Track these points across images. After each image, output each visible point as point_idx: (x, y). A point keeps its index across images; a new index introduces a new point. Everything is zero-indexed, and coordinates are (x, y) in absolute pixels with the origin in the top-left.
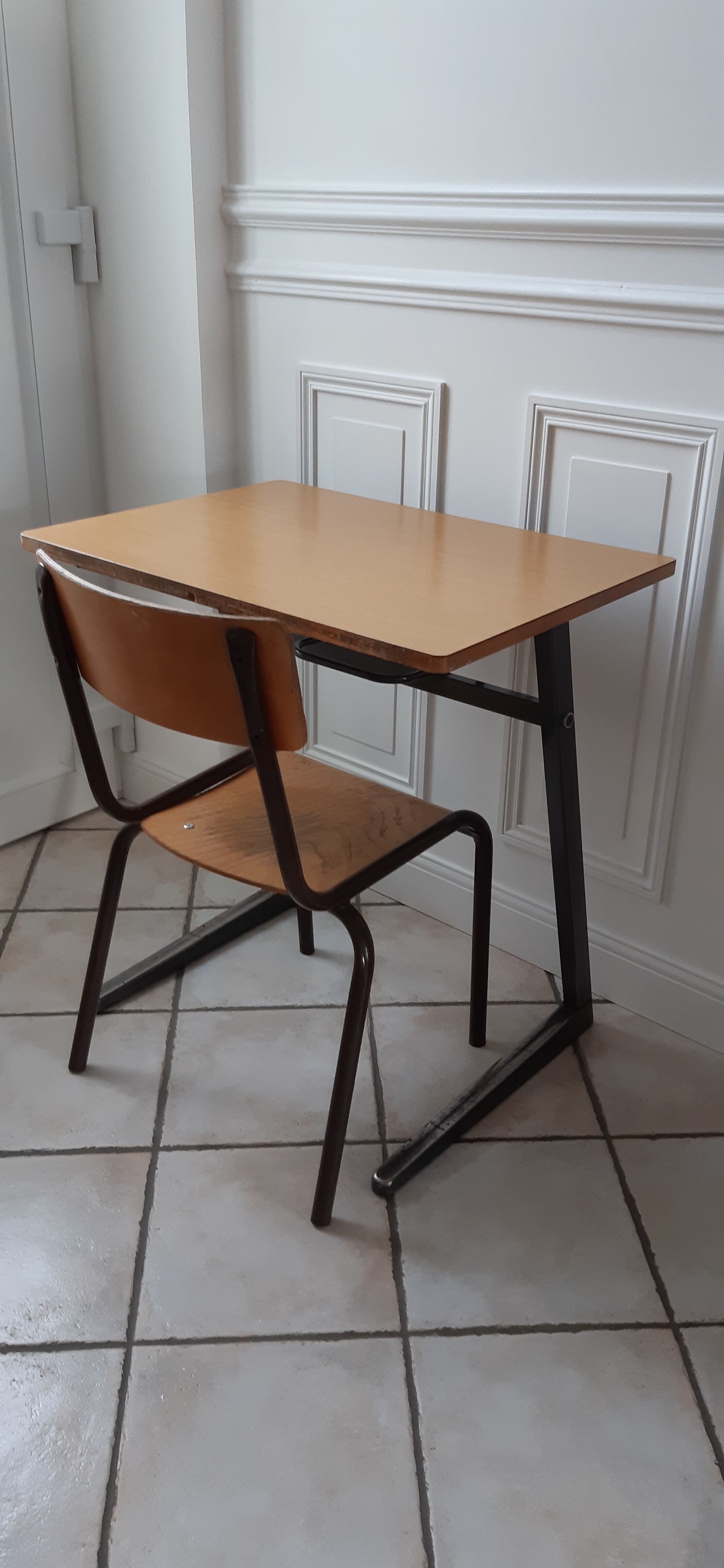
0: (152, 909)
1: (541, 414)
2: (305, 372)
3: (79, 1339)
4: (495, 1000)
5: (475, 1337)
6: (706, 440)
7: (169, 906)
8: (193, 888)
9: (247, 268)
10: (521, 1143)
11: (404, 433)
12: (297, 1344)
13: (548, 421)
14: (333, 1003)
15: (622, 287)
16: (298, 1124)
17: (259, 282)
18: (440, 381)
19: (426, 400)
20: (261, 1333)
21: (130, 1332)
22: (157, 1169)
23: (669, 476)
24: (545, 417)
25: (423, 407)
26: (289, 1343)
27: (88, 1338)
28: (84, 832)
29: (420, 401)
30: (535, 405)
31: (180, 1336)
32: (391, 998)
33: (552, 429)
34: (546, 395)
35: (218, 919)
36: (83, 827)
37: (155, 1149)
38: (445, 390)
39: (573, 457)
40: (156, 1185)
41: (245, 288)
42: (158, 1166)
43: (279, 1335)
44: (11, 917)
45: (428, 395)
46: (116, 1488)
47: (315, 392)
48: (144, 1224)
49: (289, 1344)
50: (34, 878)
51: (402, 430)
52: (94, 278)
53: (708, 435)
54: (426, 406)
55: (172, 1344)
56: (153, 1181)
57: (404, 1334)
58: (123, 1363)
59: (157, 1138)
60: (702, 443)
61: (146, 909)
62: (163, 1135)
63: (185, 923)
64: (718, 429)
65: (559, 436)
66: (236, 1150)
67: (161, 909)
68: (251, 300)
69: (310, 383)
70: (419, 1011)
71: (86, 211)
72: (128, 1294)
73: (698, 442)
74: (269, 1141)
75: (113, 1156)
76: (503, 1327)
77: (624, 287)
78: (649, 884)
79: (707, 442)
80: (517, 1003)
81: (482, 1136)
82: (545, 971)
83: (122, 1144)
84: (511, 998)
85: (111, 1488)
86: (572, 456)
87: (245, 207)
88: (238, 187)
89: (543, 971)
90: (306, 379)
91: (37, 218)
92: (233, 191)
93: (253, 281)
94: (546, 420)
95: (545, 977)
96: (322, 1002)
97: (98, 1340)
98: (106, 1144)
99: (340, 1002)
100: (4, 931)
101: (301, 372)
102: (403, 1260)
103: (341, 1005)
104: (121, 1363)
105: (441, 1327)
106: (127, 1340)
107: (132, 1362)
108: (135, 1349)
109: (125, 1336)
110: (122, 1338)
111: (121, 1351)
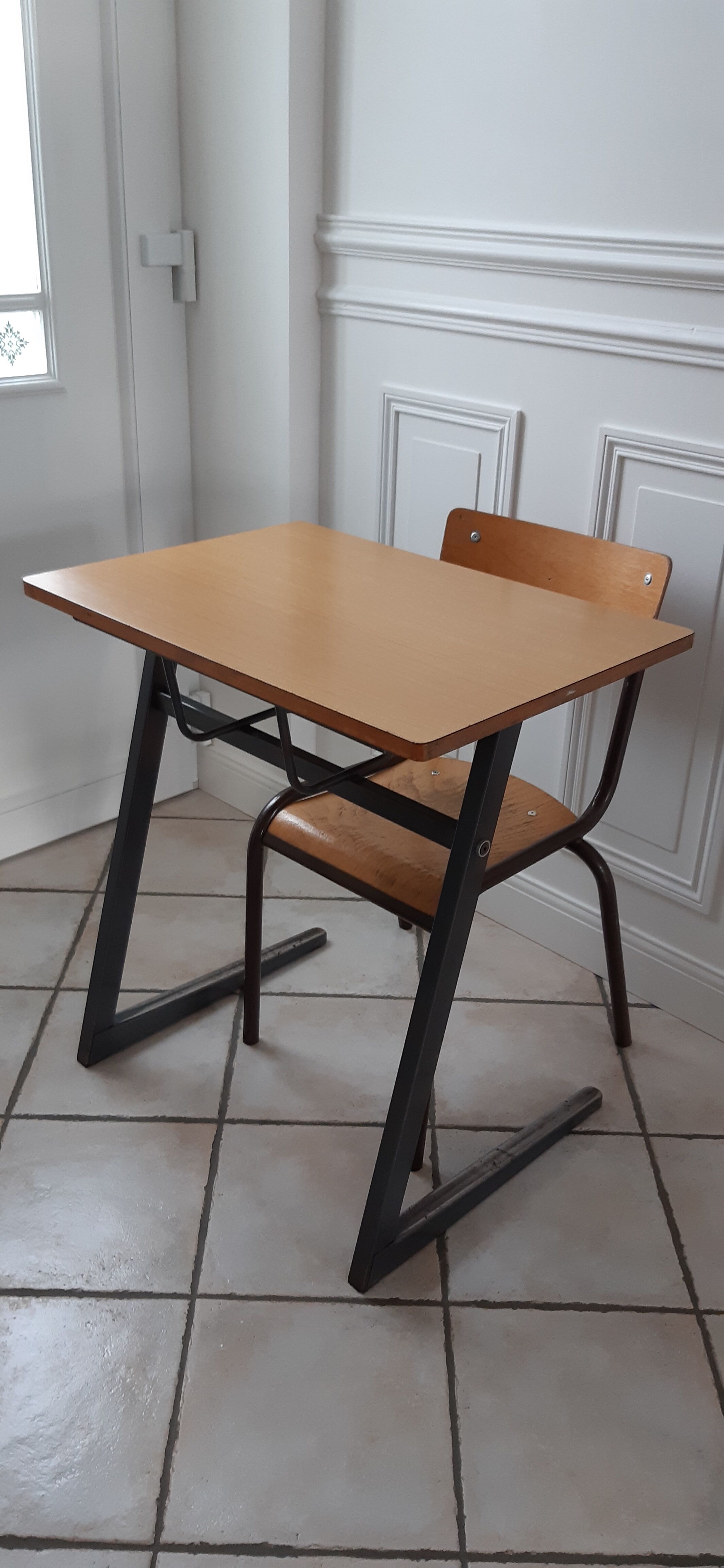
0: (222, 896)
1: (611, 445)
2: (388, 394)
3: (148, 1290)
4: (544, 999)
5: (511, 1309)
7: (238, 894)
9: (338, 293)
11: (480, 456)
12: (346, 1306)
13: (618, 451)
14: (390, 994)
15: (693, 329)
16: (353, 1106)
17: (349, 307)
18: (515, 409)
19: (502, 426)
20: (313, 1294)
21: (194, 1285)
22: (222, 1139)
24: (615, 448)
25: (500, 432)
26: (338, 1305)
27: (156, 1289)
28: (161, 820)
29: (497, 426)
30: (606, 436)
31: (239, 1292)
33: (622, 459)
34: (616, 427)
36: (159, 814)
37: (220, 1121)
38: (522, 418)
40: (221, 1154)
41: (334, 312)
42: (222, 1137)
44: (92, 898)
45: (504, 422)
46: (178, 1424)
47: (397, 413)
48: (209, 1189)
51: (478, 453)
52: (192, 297)
54: (502, 431)
55: (232, 1299)
56: (218, 1150)
57: (445, 1304)
58: (187, 1312)
59: (222, 1110)
61: (217, 896)
62: (228, 1109)
65: (628, 465)
66: (296, 1127)
67: (231, 897)
68: (340, 323)
69: (393, 404)
71: (188, 235)
72: (193, 1252)
74: (325, 1120)
75: (182, 1125)
76: (538, 1303)
77: (695, 329)
78: (697, 896)
80: (566, 1003)
82: (595, 974)
83: (190, 1115)
84: (561, 998)
85: (174, 1424)
86: (639, 487)
87: (337, 236)
88: (332, 217)
89: (592, 974)
90: (389, 400)
91: (142, 240)
92: (328, 221)
93: (343, 306)
94: (616, 450)
95: (594, 980)
96: (379, 993)
97: (165, 1291)
98: (175, 1115)
99: (396, 994)
100: (85, 910)
101: (384, 394)
102: (447, 1238)
103: (398, 996)
104: (185, 1313)
105: (479, 1300)
106: (192, 1292)
107: (195, 1313)
108: (198, 1301)
109: (190, 1289)
110: (187, 1291)
111: (186, 1302)
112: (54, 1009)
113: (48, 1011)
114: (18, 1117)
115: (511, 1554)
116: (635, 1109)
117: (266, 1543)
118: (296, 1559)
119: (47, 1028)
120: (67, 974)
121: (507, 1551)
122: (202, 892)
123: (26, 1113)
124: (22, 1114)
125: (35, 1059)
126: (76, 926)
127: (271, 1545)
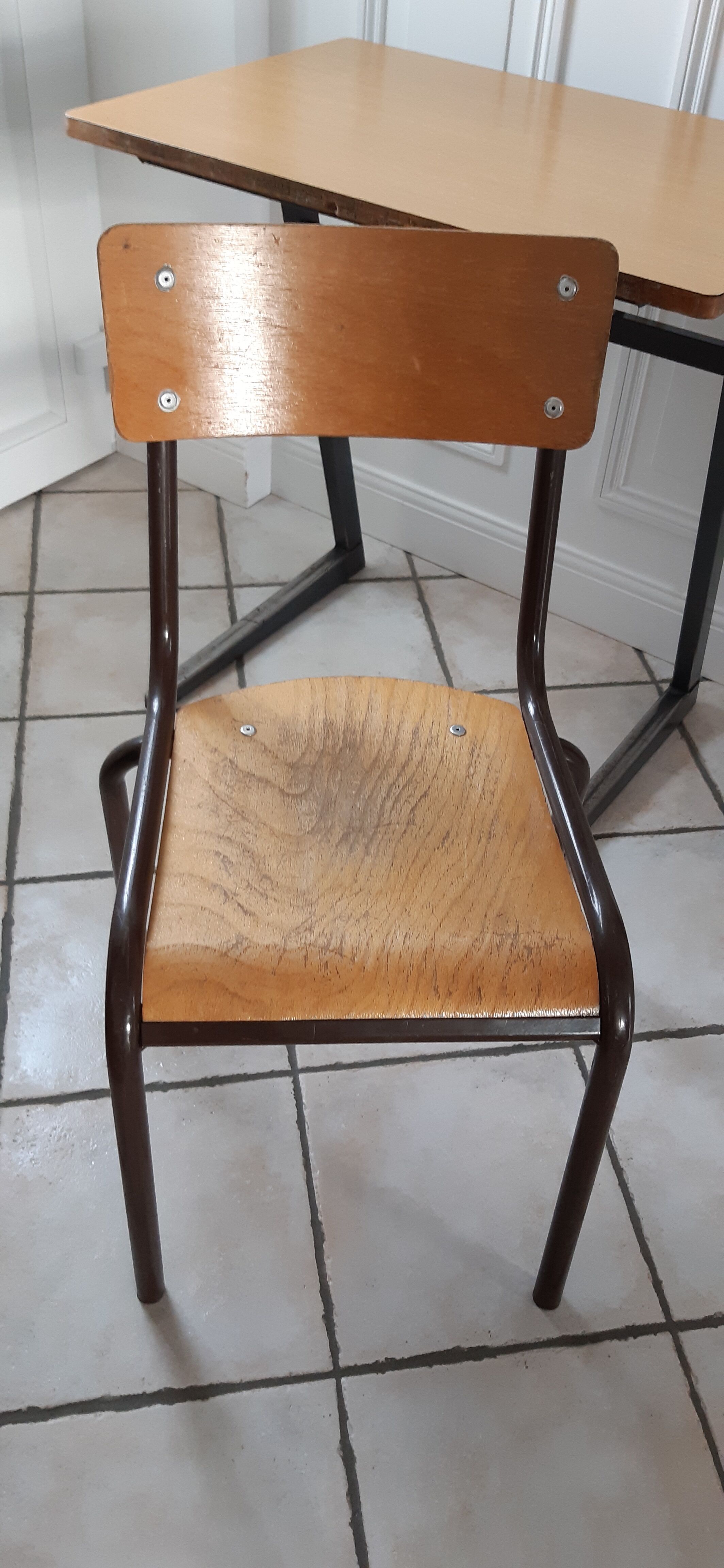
0: (187, 588)
3: (241, 1071)
4: (587, 683)
5: (645, 1042)
7: (206, 583)
8: (226, 562)
10: (647, 837)
21: (292, 1059)
26: (458, 1059)
27: (251, 1070)
28: (84, 495)
31: (345, 1061)
32: (476, 685)
35: (272, 600)
36: (79, 487)
43: (447, 1053)
44: (29, 601)
46: (320, 1223)
50: (40, 552)
55: (338, 1070)
57: (575, 1045)
58: (293, 1092)
63: (229, 604)
67: (197, 588)
76: (671, 1030)
80: (611, 684)
81: (606, 832)
82: (633, 648)
84: (603, 679)
85: (315, 1224)
89: (631, 648)
95: (634, 655)
100: (25, 617)
104: (292, 1093)
106: (292, 1067)
107: (302, 1091)
108: (301, 1076)
109: (288, 1064)
110: (286, 1066)
111: (289, 1080)
112: (26, 745)
113: (20, 747)
114: (23, 881)
115: (721, 1316)
116: (716, 799)
117: (458, 1347)
118: (496, 1360)
119: (26, 769)
120: (28, 699)
121: (715, 1314)
123: (32, 875)
124: (27, 878)
125: (22, 808)
126: (20, 638)
127: (463, 1348)
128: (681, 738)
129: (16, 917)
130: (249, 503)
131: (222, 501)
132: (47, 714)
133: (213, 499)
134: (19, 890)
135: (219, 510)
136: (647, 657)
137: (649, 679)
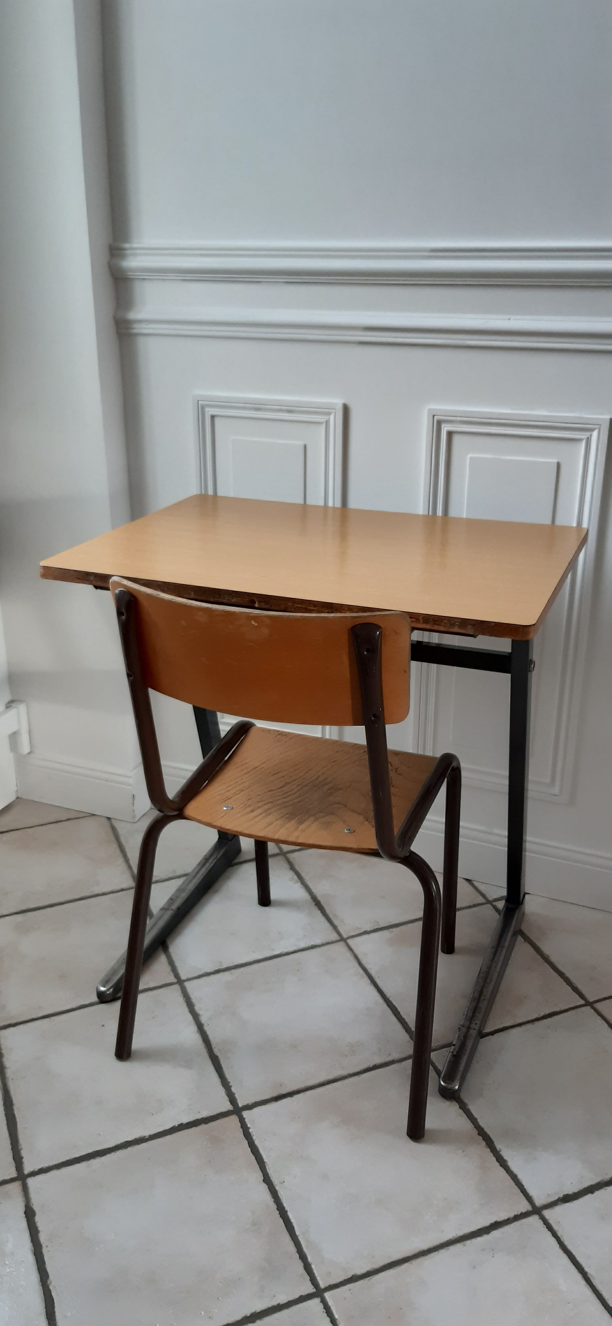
0: (104, 894)
1: (439, 423)
2: (201, 401)
3: (274, 1303)
5: (590, 1195)
6: (590, 434)
7: (118, 888)
9: (137, 314)
10: (530, 1025)
11: (305, 447)
12: (459, 1246)
13: (445, 428)
14: (313, 943)
15: (509, 319)
16: (346, 1056)
17: (151, 325)
18: (338, 402)
19: (326, 417)
20: (425, 1247)
21: (314, 1281)
22: (249, 1128)
23: (559, 465)
24: (444, 425)
25: (323, 424)
27: (283, 1299)
29: (320, 419)
30: (434, 416)
31: (360, 1272)
32: (358, 929)
33: (450, 434)
34: (445, 407)
35: (180, 890)
37: (237, 1110)
38: (346, 410)
39: (469, 456)
40: (257, 1143)
41: (135, 331)
42: (249, 1126)
45: (328, 414)
47: (213, 417)
48: (267, 1180)
49: (452, 1248)
51: (301, 444)
53: (592, 430)
54: (327, 423)
55: (355, 1281)
56: (253, 1139)
57: (537, 1211)
59: (232, 1099)
60: (587, 437)
61: (98, 895)
62: (236, 1096)
64: (601, 425)
65: (455, 439)
66: (308, 1093)
67: (113, 892)
68: (141, 342)
69: (207, 409)
70: (386, 934)
72: (292, 1248)
73: (584, 436)
74: (331, 1077)
75: (203, 1127)
76: (606, 1180)
77: (512, 319)
78: (556, 790)
79: (591, 435)
80: (458, 909)
81: (498, 1028)
82: (464, 879)
83: (205, 1114)
86: (469, 454)
87: (133, 263)
88: (127, 245)
89: (462, 879)
90: (203, 408)
92: (124, 249)
93: (144, 326)
94: (444, 427)
95: (466, 884)
96: (303, 945)
97: (291, 1298)
98: (191, 1118)
99: (318, 942)
101: (198, 401)
102: (499, 1149)
103: (320, 944)
104: (324, 1312)
105: (561, 1196)
106: (316, 1289)
107: (332, 1308)
108: (327, 1295)
109: (312, 1287)
110: (311, 1289)
111: (317, 1301)
114: (33, 1174)
116: (569, 984)
122: (82, 895)
123: (40, 1167)
124: (37, 1170)
128: (525, 942)
129: (36, 1207)
130: (137, 819)
131: (113, 821)
132: (14, 1021)
133: (106, 820)
134: (31, 1182)
135: (113, 829)
136: (476, 884)
137: (484, 901)
